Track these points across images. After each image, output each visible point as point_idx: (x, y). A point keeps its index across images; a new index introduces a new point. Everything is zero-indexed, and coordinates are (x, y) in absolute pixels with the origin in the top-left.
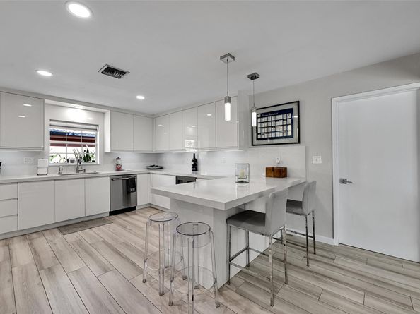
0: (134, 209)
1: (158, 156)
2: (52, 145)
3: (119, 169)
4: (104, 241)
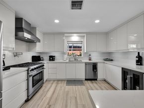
0: (96, 80)
1: (110, 53)
3: (90, 60)
4: (76, 98)
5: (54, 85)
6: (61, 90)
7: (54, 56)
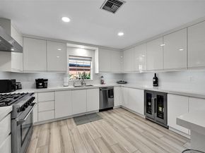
0: (112, 108)
2: (71, 70)
3: (102, 83)
5: (55, 130)
6: (73, 134)
7: (47, 80)
